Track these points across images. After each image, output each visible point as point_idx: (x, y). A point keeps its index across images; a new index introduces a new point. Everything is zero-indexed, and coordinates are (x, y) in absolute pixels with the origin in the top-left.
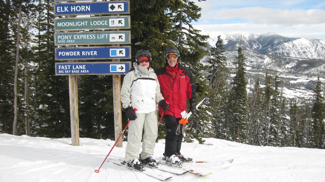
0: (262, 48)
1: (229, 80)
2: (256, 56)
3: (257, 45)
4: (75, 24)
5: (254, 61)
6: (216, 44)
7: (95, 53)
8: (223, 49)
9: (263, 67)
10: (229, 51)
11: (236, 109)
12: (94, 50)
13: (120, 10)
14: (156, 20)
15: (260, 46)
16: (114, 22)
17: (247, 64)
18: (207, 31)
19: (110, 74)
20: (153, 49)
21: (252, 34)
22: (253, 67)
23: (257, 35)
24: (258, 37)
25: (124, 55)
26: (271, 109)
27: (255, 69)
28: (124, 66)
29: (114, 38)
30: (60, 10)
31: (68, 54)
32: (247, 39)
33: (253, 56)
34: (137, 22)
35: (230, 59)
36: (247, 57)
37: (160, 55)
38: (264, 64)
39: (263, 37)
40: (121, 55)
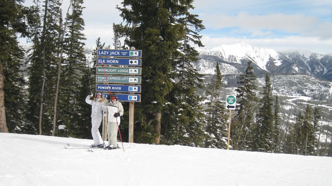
0: (328, 72)
1: (281, 113)
2: (319, 82)
3: (321, 68)
4: (109, 70)
5: (315, 90)
6: (267, 66)
7: (120, 88)
8: (254, 76)
9: (327, 98)
10: (283, 74)
11: (261, 143)
12: (120, 86)
13: (135, 64)
14: (160, 66)
15: (325, 69)
16: (132, 71)
17: (307, 93)
18: (255, 47)
19: (128, 101)
20: (157, 86)
21: (315, 54)
22: (314, 97)
23: (321, 55)
24: (322, 57)
25: (137, 90)
26: (309, 147)
27: (316, 100)
28: (136, 97)
29: (132, 80)
30: (100, 62)
31: (103, 88)
32: (307, 60)
33: (315, 83)
34: (147, 68)
35: (284, 85)
36: (306, 83)
37: (161, 90)
38: (329, 94)
39: (330, 58)
40: (135, 90)
